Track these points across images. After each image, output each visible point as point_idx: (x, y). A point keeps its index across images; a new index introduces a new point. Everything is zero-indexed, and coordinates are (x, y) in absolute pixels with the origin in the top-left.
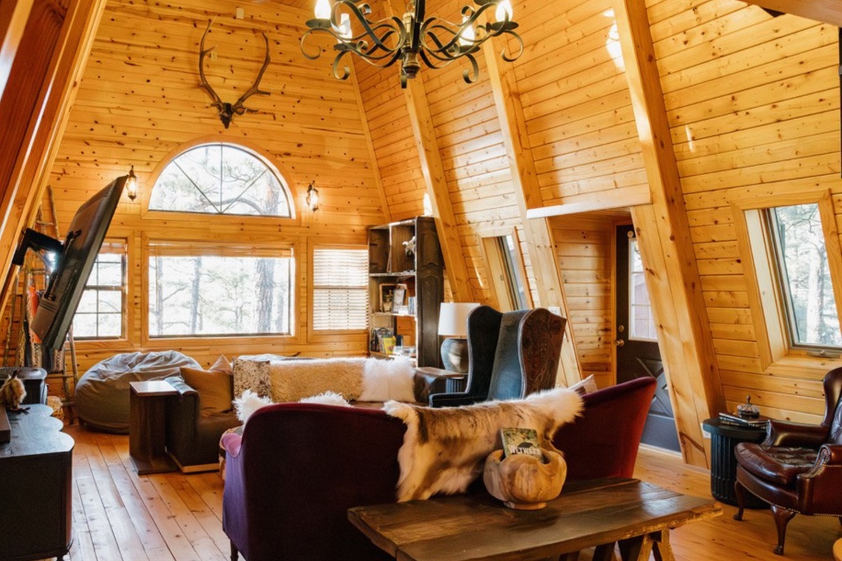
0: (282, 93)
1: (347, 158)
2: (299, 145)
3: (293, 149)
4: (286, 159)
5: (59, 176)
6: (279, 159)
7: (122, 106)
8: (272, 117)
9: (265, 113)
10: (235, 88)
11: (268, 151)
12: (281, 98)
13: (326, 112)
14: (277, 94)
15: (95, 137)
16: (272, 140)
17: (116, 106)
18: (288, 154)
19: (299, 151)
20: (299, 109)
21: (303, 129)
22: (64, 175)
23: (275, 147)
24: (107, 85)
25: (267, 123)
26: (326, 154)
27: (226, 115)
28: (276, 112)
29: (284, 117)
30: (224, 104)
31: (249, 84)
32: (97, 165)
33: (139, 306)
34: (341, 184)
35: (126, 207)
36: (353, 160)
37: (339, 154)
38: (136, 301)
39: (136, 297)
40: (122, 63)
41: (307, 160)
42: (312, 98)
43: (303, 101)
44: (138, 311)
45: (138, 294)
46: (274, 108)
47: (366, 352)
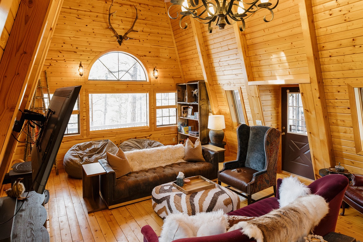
0: (143, 31)
1: (168, 57)
2: (150, 52)
3: (147, 54)
4: (144, 58)
5: (48, 66)
6: (142, 57)
7: (75, 36)
8: (138, 41)
9: (136, 39)
10: (123, 29)
11: (137, 55)
12: (142, 33)
13: (160, 39)
14: (140, 32)
15: (64, 49)
16: (139, 50)
17: (73, 36)
18: (145, 56)
19: (150, 54)
20: (149, 37)
21: (151, 46)
22: (50, 66)
23: (140, 53)
24: (68, 27)
25: (136, 43)
26: (160, 55)
27: (120, 40)
28: (140, 39)
29: (143, 41)
30: (119, 35)
31: (129, 27)
32: (65, 61)
33: (85, 120)
34: (166, 67)
35: (78, 79)
36: (170, 58)
37: (165, 55)
38: (84, 118)
39: (84, 116)
40: (75, 18)
41: (153, 58)
42: (154, 33)
43: (151, 34)
44: (85, 122)
45: (85, 115)
46: (139, 37)
47: (177, 132)
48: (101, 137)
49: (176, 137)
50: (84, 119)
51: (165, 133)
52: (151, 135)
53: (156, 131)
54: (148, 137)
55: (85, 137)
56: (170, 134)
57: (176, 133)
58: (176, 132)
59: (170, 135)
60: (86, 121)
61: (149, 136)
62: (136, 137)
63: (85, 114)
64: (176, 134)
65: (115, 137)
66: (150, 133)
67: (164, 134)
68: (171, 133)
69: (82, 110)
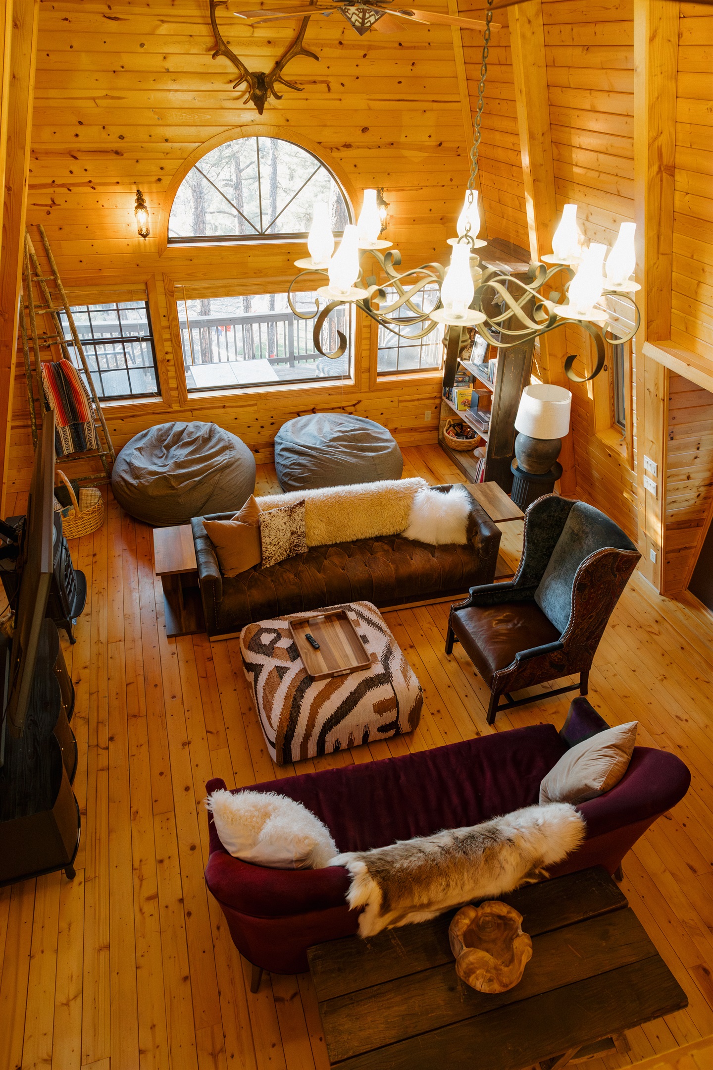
0: (341, 43)
1: (433, 142)
2: (365, 130)
3: (356, 137)
4: (345, 153)
5: (49, 208)
6: (335, 154)
7: (110, 93)
8: (324, 87)
9: (315, 82)
10: (269, 42)
11: (320, 143)
12: (338, 52)
13: (406, 70)
14: (331, 46)
15: (83, 146)
16: (325, 126)
17: (102, 93)
18: (348, 146)
19: (367, 138)
20: (366, 69)
21: (371, 103)
22: (53, 207)
23: (329, 136)
24: (85, 61)
25: (317, 98)
26: (403, 139)
27: (258, 92)
28: (330, 79)
29: (343, 85)
30: (253, 74)
31: (289, 33)
32: (94, 188)
33: (172, 363)
34: (422, 184)
35: (139, 243)
36: (440, 144)
37: (422, 137)
38: (168, 357)
39: (167, 353)
40: (100, 18)
41: (374, 152)
42: (384, 48)
43: (372, 54)
44: (172, 368)
45: (169, 349)
46: (327, 72)
47: (439, 396)
48: (219, 407)
49: (436, 408)
50: (168, 361)
51: (401, 398)
52: (359, 402)
53: (373, 391)
54: (352, 409)
55: (176, 407)
56: (418, 400)
57: (435, 397)
58: (435, 395)
59: (416, 403)
60: (175, 365)
61: (354, 405)
62: (314, 408)
63: (168, 346)
64: (437, 401)
65: (255, 408)
66: (358, 397)
67: (399, 401)
68: (420, 396)
69: (160, 335)
